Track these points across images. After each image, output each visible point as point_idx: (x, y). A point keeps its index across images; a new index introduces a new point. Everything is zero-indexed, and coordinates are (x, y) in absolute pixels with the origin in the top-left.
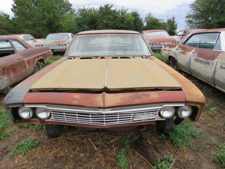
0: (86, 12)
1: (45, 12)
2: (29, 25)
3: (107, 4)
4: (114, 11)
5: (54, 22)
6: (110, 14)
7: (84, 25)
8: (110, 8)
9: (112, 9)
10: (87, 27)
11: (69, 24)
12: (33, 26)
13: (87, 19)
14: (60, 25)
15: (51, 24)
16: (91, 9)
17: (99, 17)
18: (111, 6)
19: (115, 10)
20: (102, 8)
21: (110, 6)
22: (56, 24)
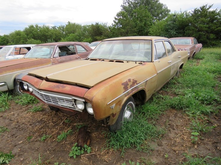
0: (177, 17)
1: (138, 21)
2: (123, 32)
3: (205, 5)
4: (213, 12)
5: (144, 29)
6: (206, 16)
7: (171, 31)
8: (208, 9)
9: (211, 10)
10: (175, 33)
11: (156, 30)
12: (126, 34)
13: (177, 25)
14: (149, 32)
15: (142, 31)
16: (183, 13)
17: (190, 21)
18: (210, 7)
19: (215, 11)
20: (197, 11)
21: (208, 7)
22: (145, 31)
